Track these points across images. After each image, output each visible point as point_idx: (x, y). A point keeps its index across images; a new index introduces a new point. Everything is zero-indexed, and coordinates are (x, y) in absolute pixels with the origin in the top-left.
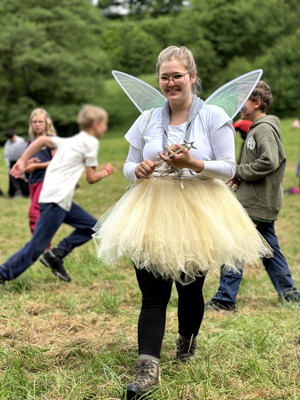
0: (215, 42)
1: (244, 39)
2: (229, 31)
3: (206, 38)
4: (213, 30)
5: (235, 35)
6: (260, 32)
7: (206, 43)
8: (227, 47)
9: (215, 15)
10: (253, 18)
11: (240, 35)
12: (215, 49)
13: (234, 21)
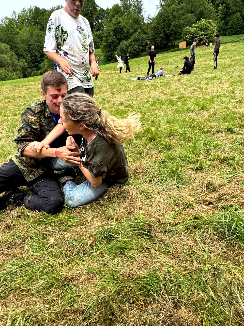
4: (115, 32)
5: (121, 33)
7: (114, 37)
8: (120, 37)
9: (115, 27)
10: (125, 28)
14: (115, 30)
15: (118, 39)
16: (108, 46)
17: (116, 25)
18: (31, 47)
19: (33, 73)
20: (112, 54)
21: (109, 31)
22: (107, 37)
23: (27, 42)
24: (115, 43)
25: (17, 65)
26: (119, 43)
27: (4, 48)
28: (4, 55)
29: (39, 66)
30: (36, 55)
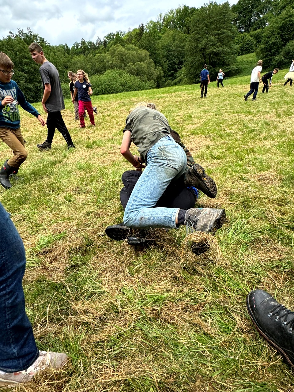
0: (282, 35)
2: (288, 30)
4: (282, 30)
5: (291, 31)
7: (278, 36)
8: (287, 37)
13: (291, 25)
14: (282, 27)
15: (283, 39)
16: (267, 49)
17: (285, 20)
18: (170, 53)
19: (166, 83)
20: (270, 59)
21: (273, 28)
22: (269, 38)
23: (168, 48)
24: (278, 44)
25: (152, 74)
26: (284, 45)
27: (143, 55)
28: (142, 63)
29: (175, 75)
30: (174, 62)
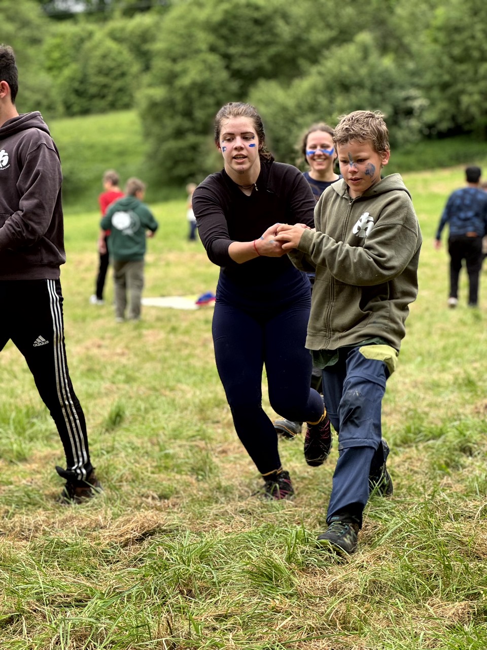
0: (227, 57)
1: (273, 50)
2: (248, 38)
3: (213, 49)
6: (298, 41)
7: (213, 58)
8: (247, 64)
11: (267, 44)
12: (227, 67)
13: (257, 22)
14: (223, 23)
21: (189, 27)
24: (214, 89)
26: (242, 94)
